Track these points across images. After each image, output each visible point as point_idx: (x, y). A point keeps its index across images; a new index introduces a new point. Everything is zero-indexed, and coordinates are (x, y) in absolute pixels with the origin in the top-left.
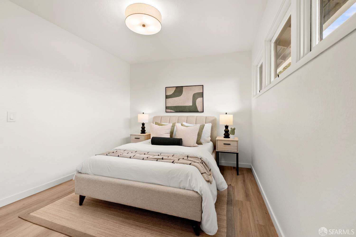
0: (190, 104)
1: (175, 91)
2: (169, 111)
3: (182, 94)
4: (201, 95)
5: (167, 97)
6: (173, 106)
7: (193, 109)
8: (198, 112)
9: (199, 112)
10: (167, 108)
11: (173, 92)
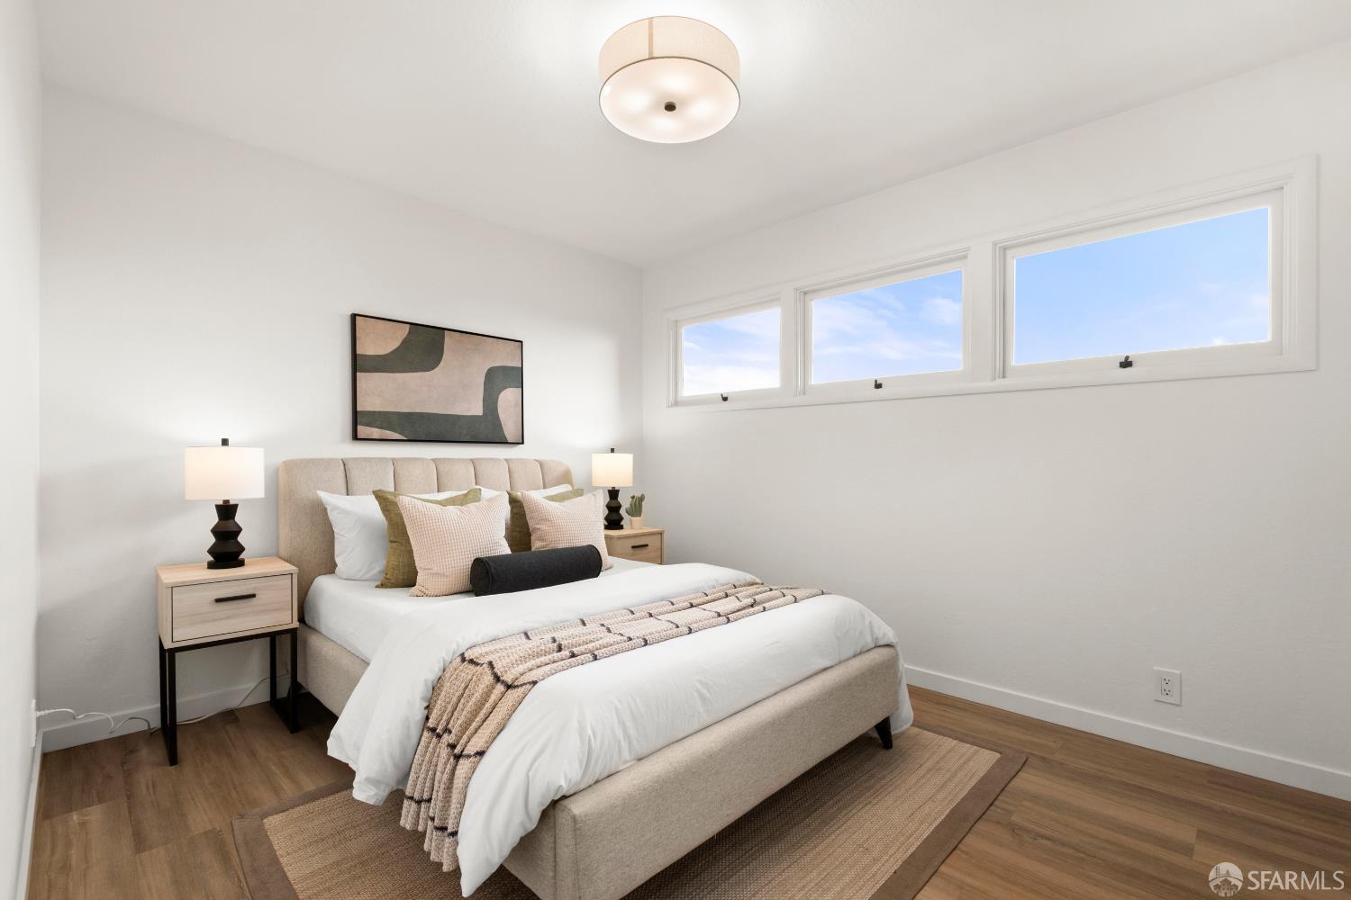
0: (476, 409)
1: (404, 342)
2: (376, 432)
3: (439, 362)
4: (514, 376)
5: (358, 364)
6: (399, 414)
7: (486, 431)
8: (504, 442)
9: (507, 443)
10: (357, 417)
11: (395, 344)
